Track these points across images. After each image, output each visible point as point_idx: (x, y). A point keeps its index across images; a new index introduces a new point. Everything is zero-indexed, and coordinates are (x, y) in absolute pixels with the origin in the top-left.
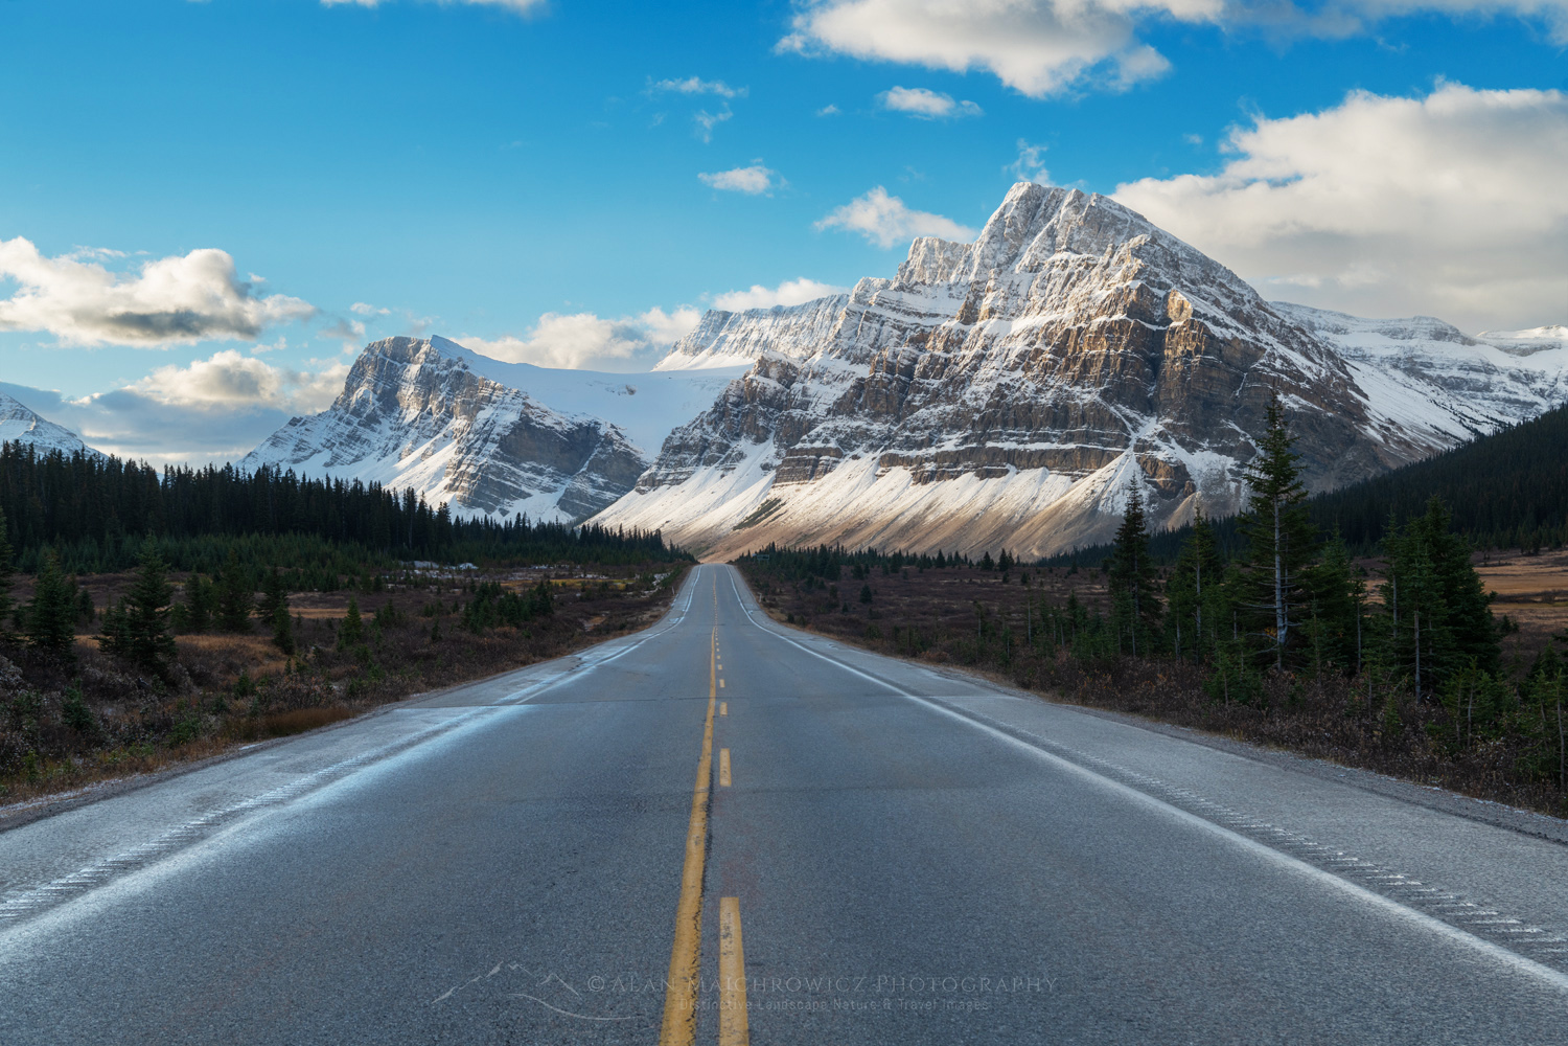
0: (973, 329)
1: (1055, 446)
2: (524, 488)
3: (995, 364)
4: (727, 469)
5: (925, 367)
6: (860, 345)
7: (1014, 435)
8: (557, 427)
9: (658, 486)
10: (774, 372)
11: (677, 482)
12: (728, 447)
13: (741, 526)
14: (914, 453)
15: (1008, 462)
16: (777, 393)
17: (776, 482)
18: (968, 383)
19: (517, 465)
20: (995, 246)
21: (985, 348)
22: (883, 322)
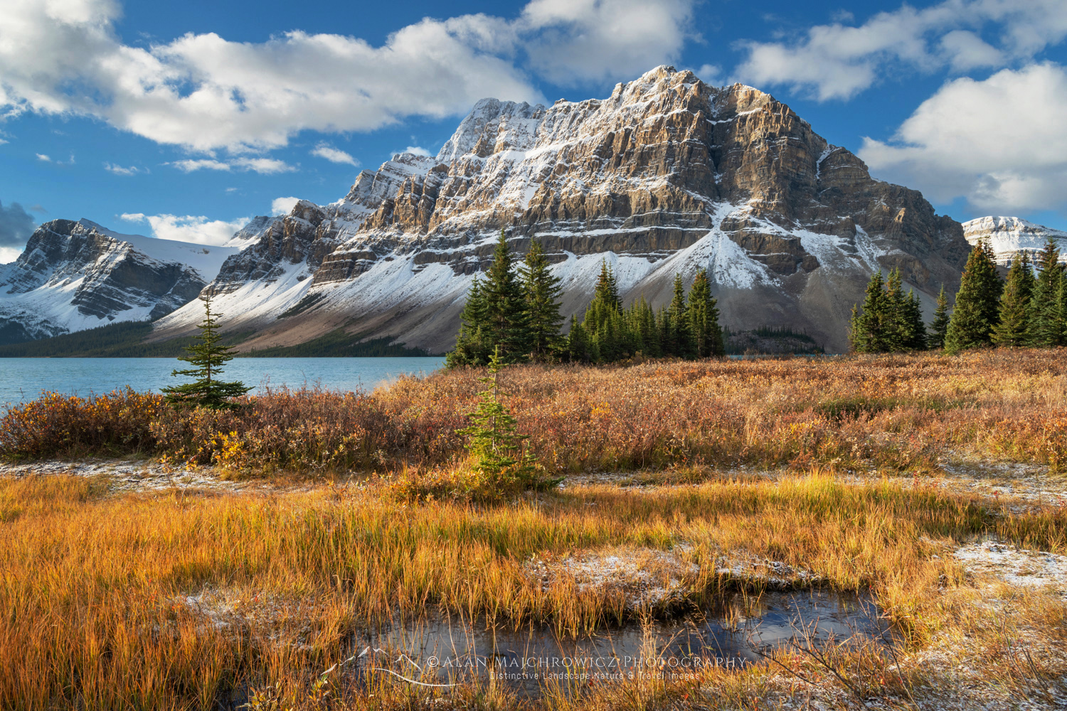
0: (489, 160)
1: (619, 231)
2: (127, 303)
3: (520, 177)
4: (271, 281)
5: (450, 187)
6: (374, 196)
7: (566, 225)
8: (152, 266)
9: (216, 294)
10: (307, 214)
11: (230, 291)
12: (271, 266)
13: (285, 315)
14: (450, 251)
15: (565, 248)
16: (309, 229)
17: (315, 282)
18: (496, 194)
19: (123, 289)
20: (469, 137)
21: (506, 169)
22: (390, 182)
